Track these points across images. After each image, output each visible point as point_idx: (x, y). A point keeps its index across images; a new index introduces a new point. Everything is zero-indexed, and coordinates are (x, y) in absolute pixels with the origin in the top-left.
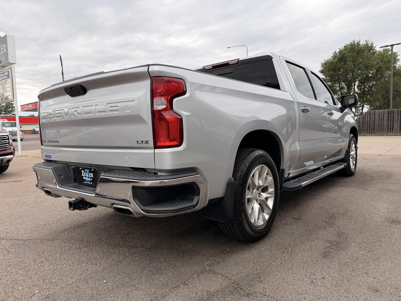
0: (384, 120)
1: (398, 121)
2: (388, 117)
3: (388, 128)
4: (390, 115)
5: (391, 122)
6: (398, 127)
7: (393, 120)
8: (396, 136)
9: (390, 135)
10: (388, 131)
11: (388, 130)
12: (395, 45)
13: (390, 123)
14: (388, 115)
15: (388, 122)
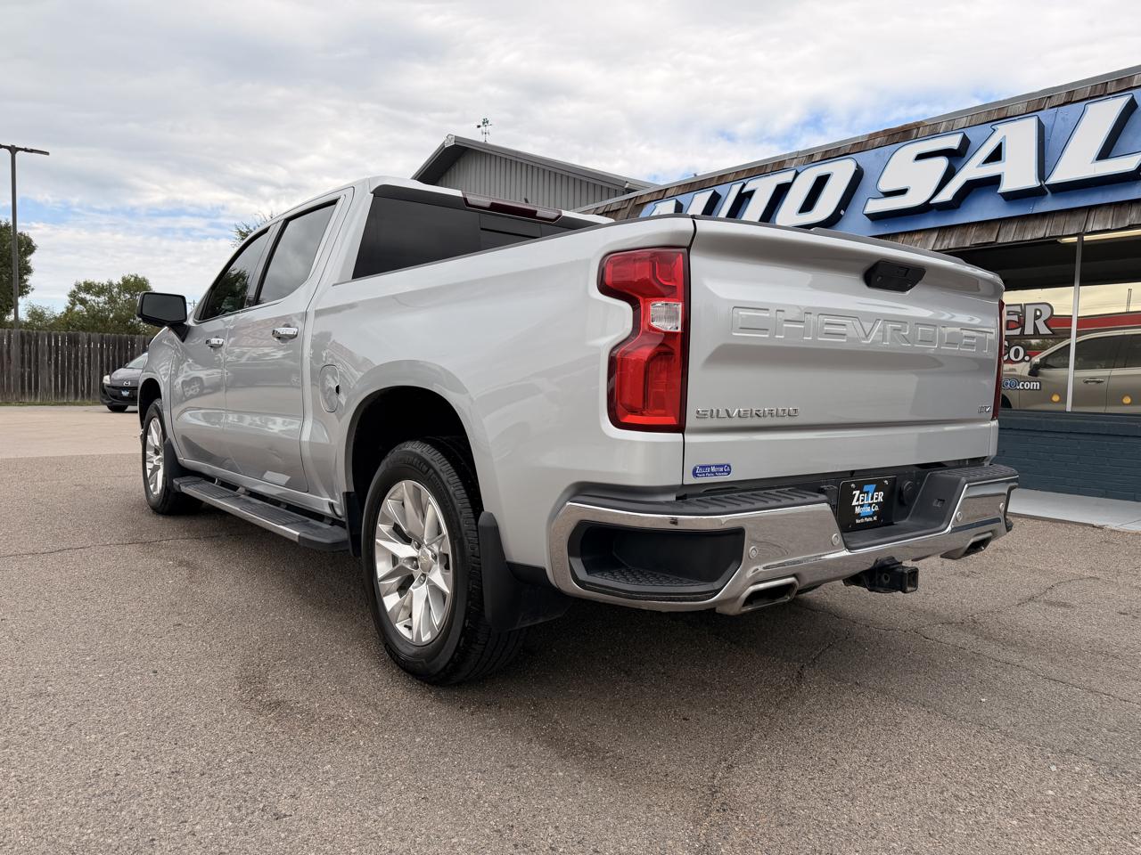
0: (9, 358)
1: (49, 365)
2: (23, 352)
3: (23, 381)
4: (26, 347)
5: (30, 367)
6: (50, 381)
7: (37, 361)
8: (44, 405)
9: (29, 404)
10: (23, 393)
11: (23, 387)
12: (22, 149)
13: (27, 369)
14: (23, 344)
15: (23, 366)
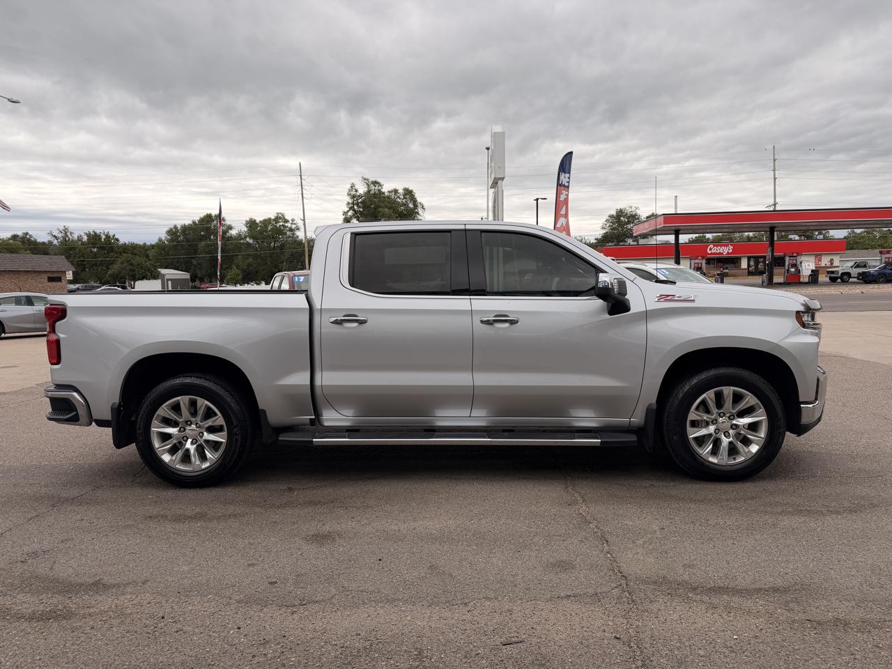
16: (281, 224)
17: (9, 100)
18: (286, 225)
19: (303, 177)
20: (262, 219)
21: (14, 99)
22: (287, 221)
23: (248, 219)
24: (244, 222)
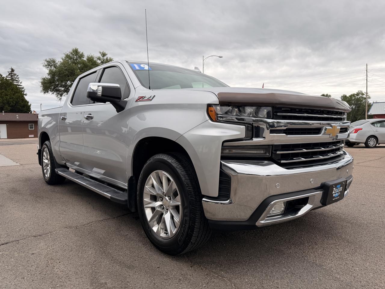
16: (360, 96)
17: (219, 57)
18: (363, 96)
19: (368, 71)
20: (350, 95)
21: (221, 56)
22: (363, 94)
23: (342, 95)
24: (340, 97)
